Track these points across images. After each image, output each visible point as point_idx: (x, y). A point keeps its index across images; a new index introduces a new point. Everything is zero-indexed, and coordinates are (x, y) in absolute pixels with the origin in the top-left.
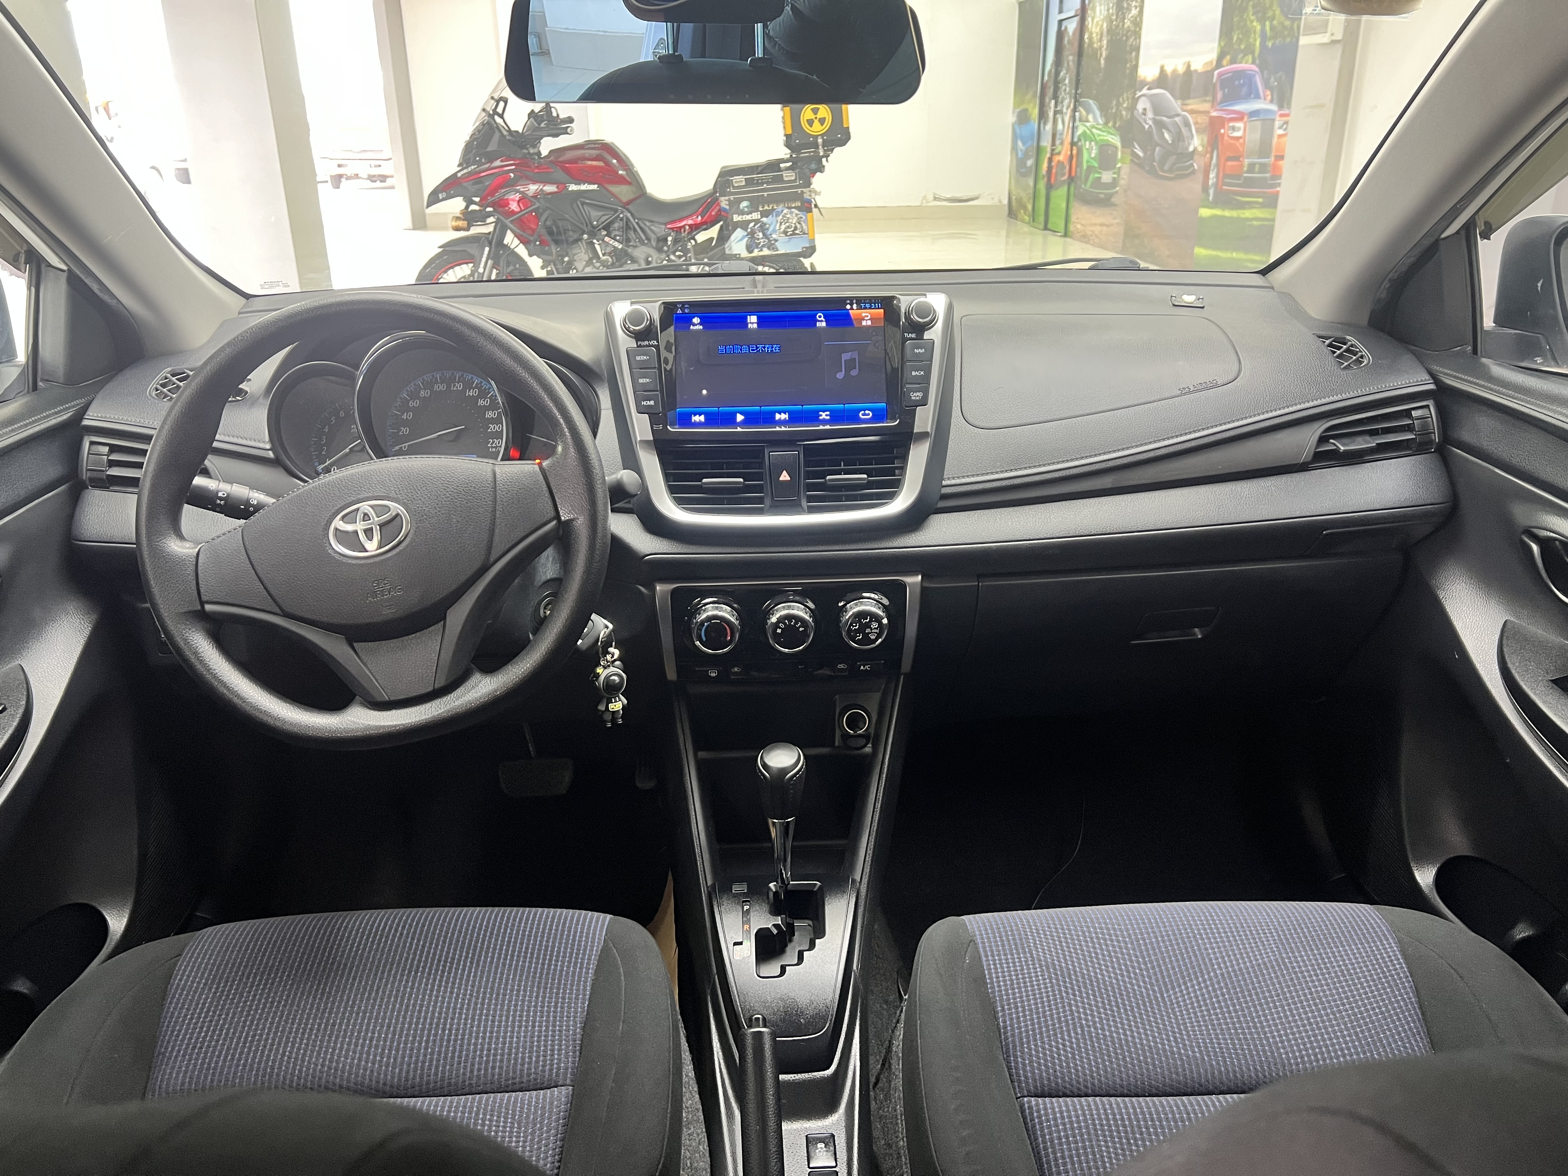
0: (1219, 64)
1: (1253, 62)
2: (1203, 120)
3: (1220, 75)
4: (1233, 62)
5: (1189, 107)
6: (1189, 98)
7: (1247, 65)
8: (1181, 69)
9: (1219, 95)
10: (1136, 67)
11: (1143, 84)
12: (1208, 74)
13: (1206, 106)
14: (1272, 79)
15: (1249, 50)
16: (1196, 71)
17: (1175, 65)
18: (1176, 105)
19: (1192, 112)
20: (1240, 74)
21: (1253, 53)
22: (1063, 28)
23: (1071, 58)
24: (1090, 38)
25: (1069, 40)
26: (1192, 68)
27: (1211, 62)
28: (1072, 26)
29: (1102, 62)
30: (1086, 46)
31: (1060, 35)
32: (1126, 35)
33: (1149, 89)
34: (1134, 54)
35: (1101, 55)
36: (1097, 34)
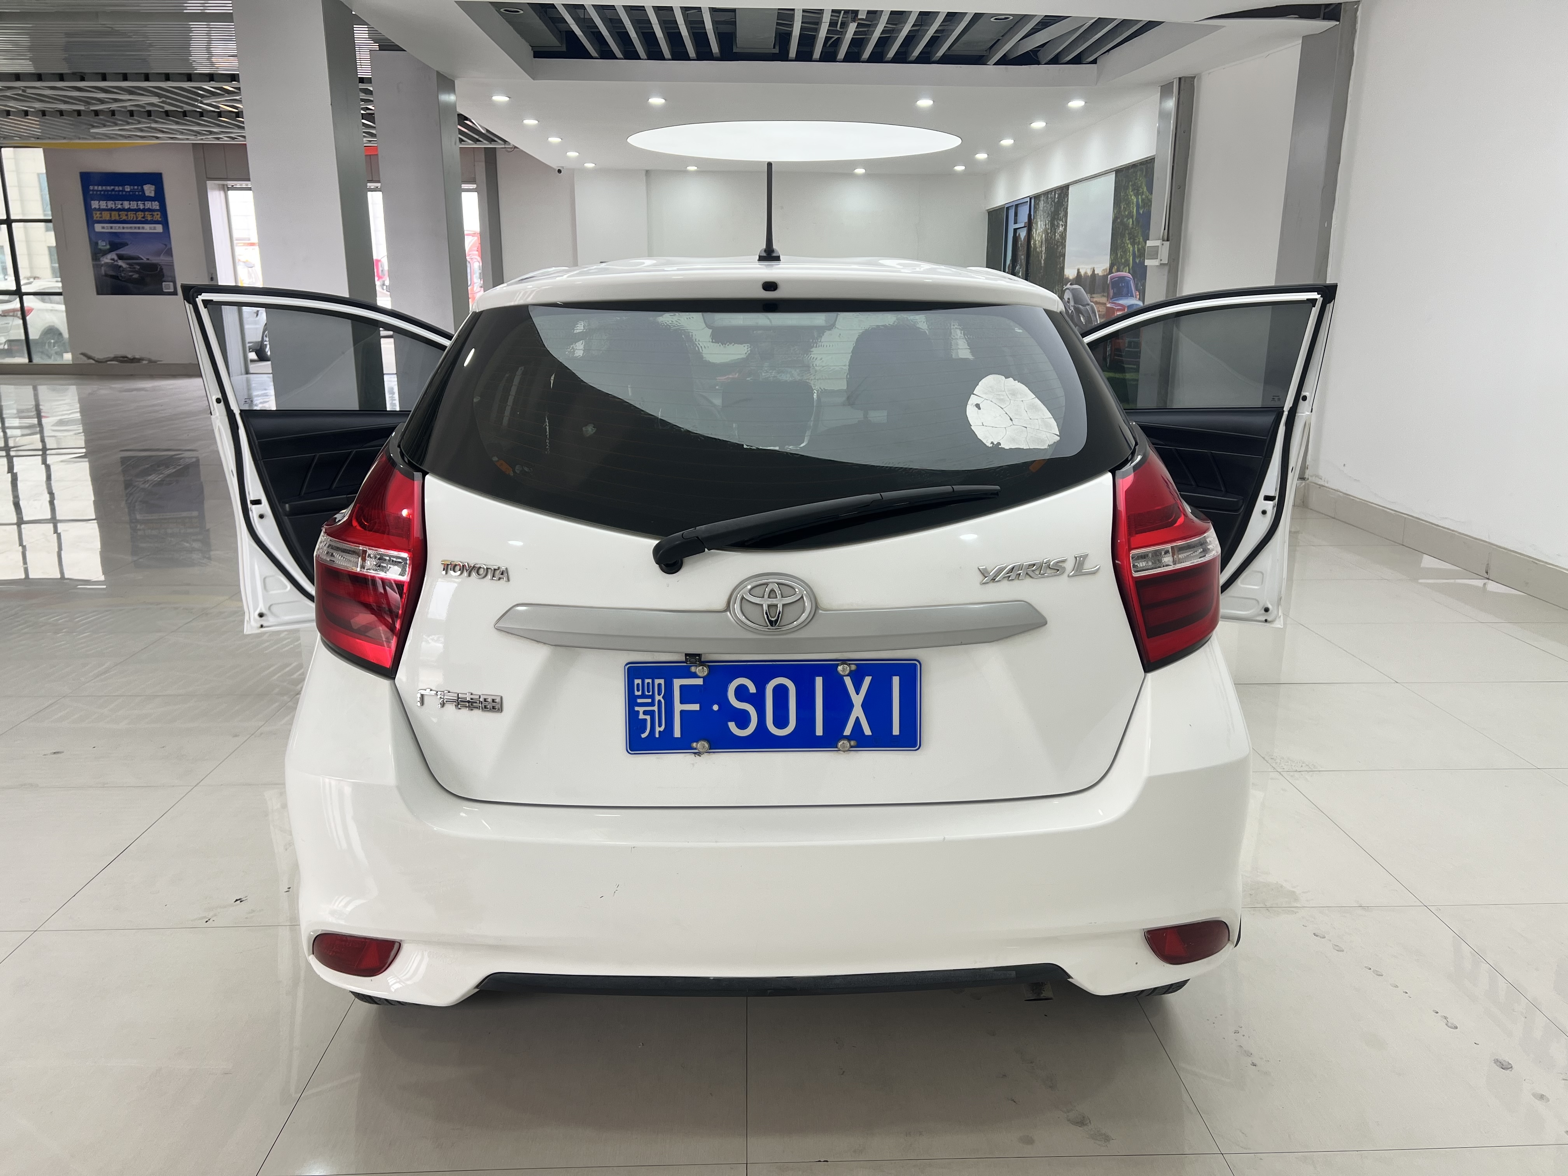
0: (1111, 272)
1: (1129, 273)
2: (1103, 309)
3: (1111, 279)
4: (1118, 270)
5: (1095, 300)
6: (1094, 294)
7: (1125, 274)
8: (1089, 273)
9: (1111, 292)
10: (1063, 268)
11: (1068, 280)
12: (1105, 277)
13: (1104, 300)
14: (1139, 284)
15: (1127, 264)
16: (1098, 274)
17: (1086, 270)
18: (1086, 297)
19: (1096, 303)
20: (1122, 279)
21: (1129, 265)
22: (1017, 235)
23: (1023, 257)
24: (1035, 244)
25: (1021, 244)
26: (1096, 273)
27: (1106, 269)
28: (1023, 234)
29: (1043, 262)
30: (1032, 249)
31: (1016, 239)
32: (1057, 245)
33: (1071, 285)
34: (1062, 258)
35: (1042, 257)
36: (1039, 241)
